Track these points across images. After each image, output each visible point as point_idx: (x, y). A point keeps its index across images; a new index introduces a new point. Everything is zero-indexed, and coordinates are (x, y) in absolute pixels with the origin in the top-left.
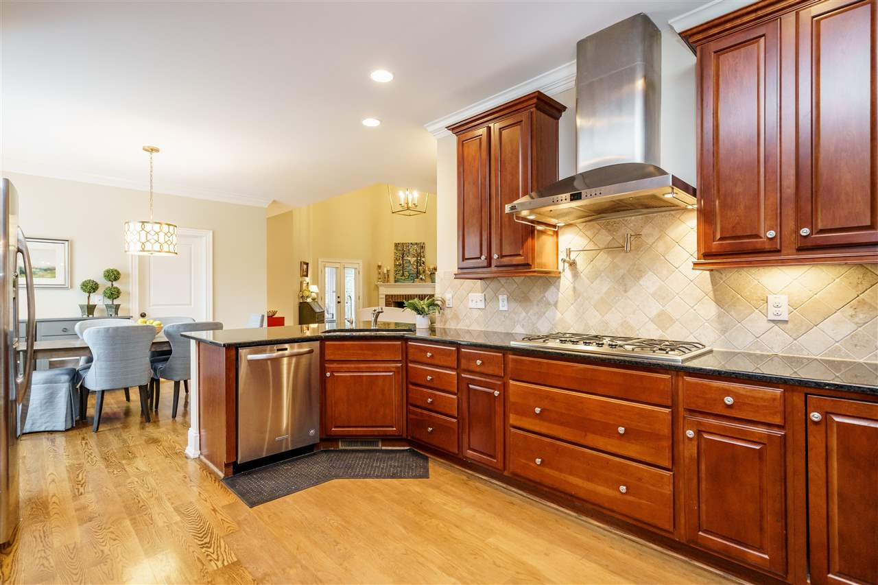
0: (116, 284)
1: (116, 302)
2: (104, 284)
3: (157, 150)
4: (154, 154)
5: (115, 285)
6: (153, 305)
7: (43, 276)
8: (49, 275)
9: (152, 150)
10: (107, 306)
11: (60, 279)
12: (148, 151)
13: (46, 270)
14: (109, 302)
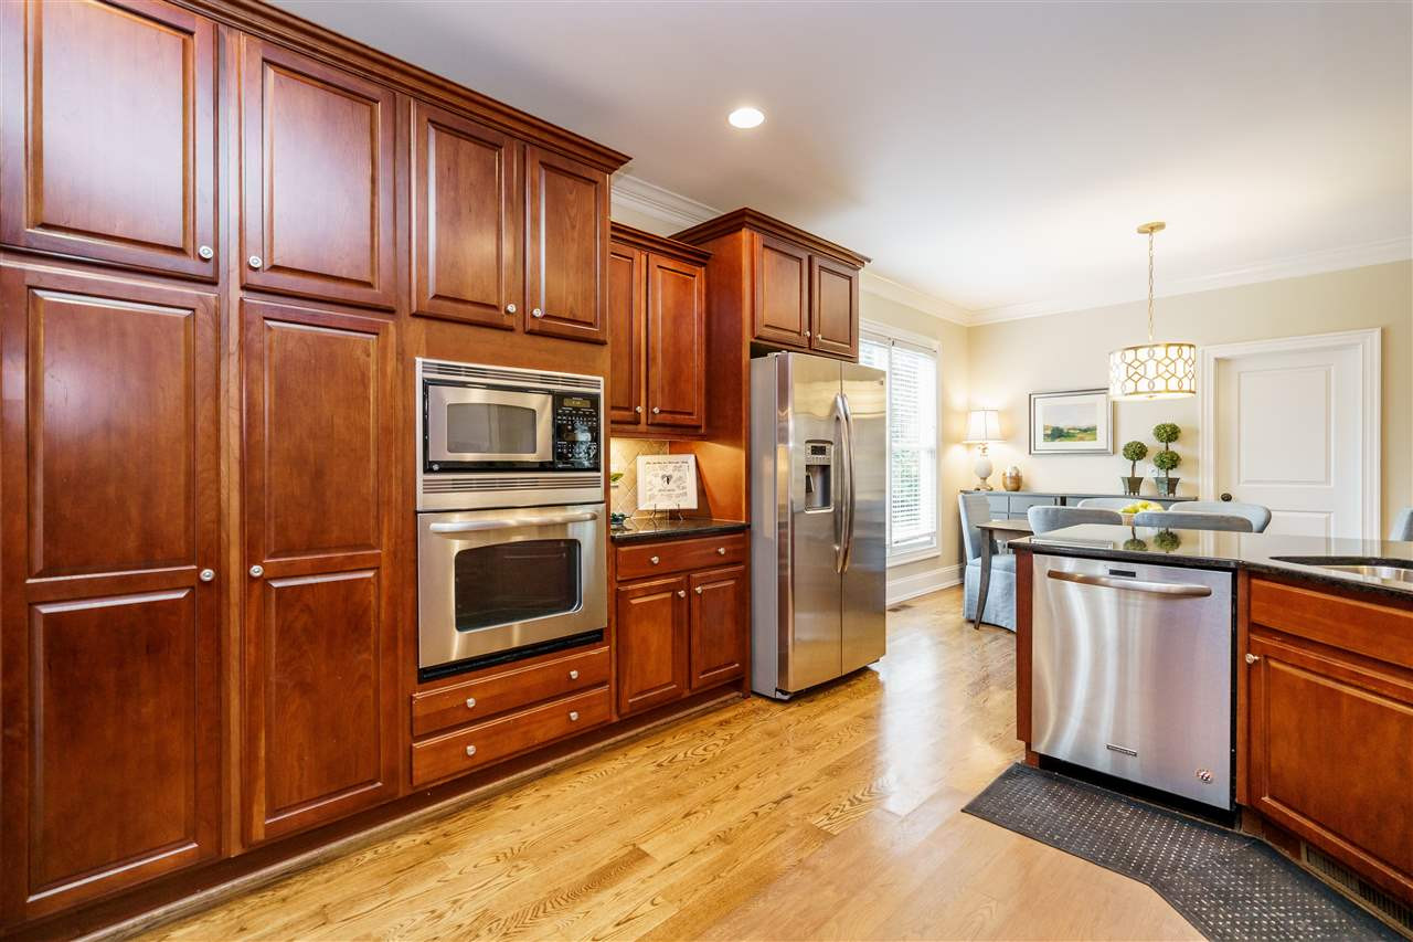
0: (1173, 447)
1: (1173, 474)
2: (1155, 446)
3: (1161, 226)
4: (1156, 234)
5: (1171, 449)
6: (1247, 482)
7: (1082, 439)
8: (1091, 437)
9: (1152, 229)
10: (1157, 479)
11: (1101, 441)
12: (1147, 232)
13: (1085, 431)
14: (1163, 474)
